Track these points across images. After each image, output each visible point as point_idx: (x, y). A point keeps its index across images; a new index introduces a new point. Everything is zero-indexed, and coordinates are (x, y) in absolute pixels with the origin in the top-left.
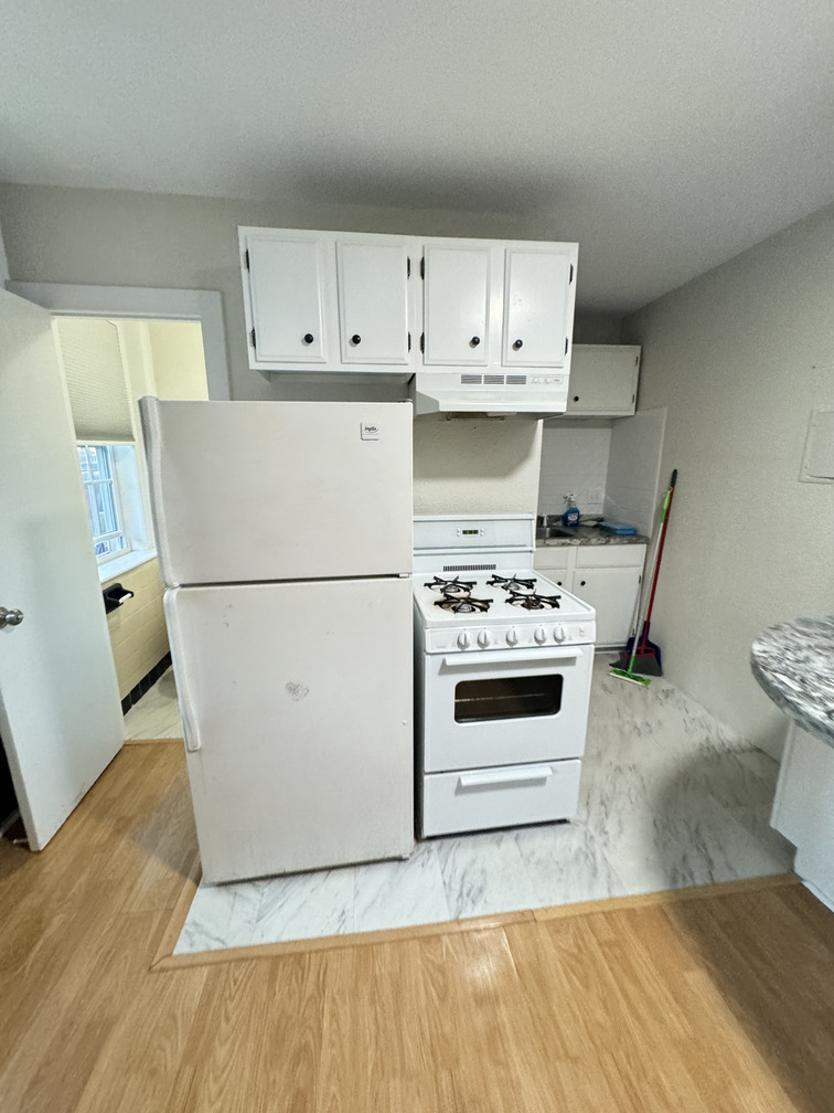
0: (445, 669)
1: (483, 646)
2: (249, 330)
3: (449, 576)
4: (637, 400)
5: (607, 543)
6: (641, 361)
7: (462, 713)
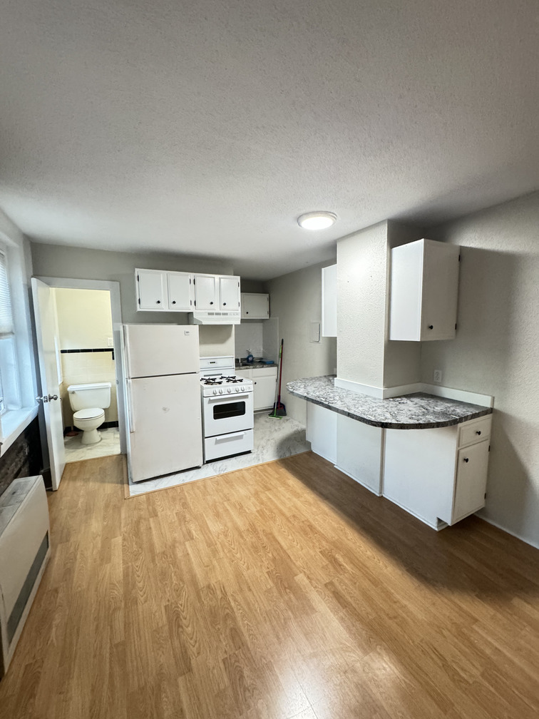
0: (210, 401)
1: (221, 394)
2: (138, 299)
3: (207, 378)
4: (270, 313)
5: (263, 367)
6: (269, 299)
7: (216, 417)
